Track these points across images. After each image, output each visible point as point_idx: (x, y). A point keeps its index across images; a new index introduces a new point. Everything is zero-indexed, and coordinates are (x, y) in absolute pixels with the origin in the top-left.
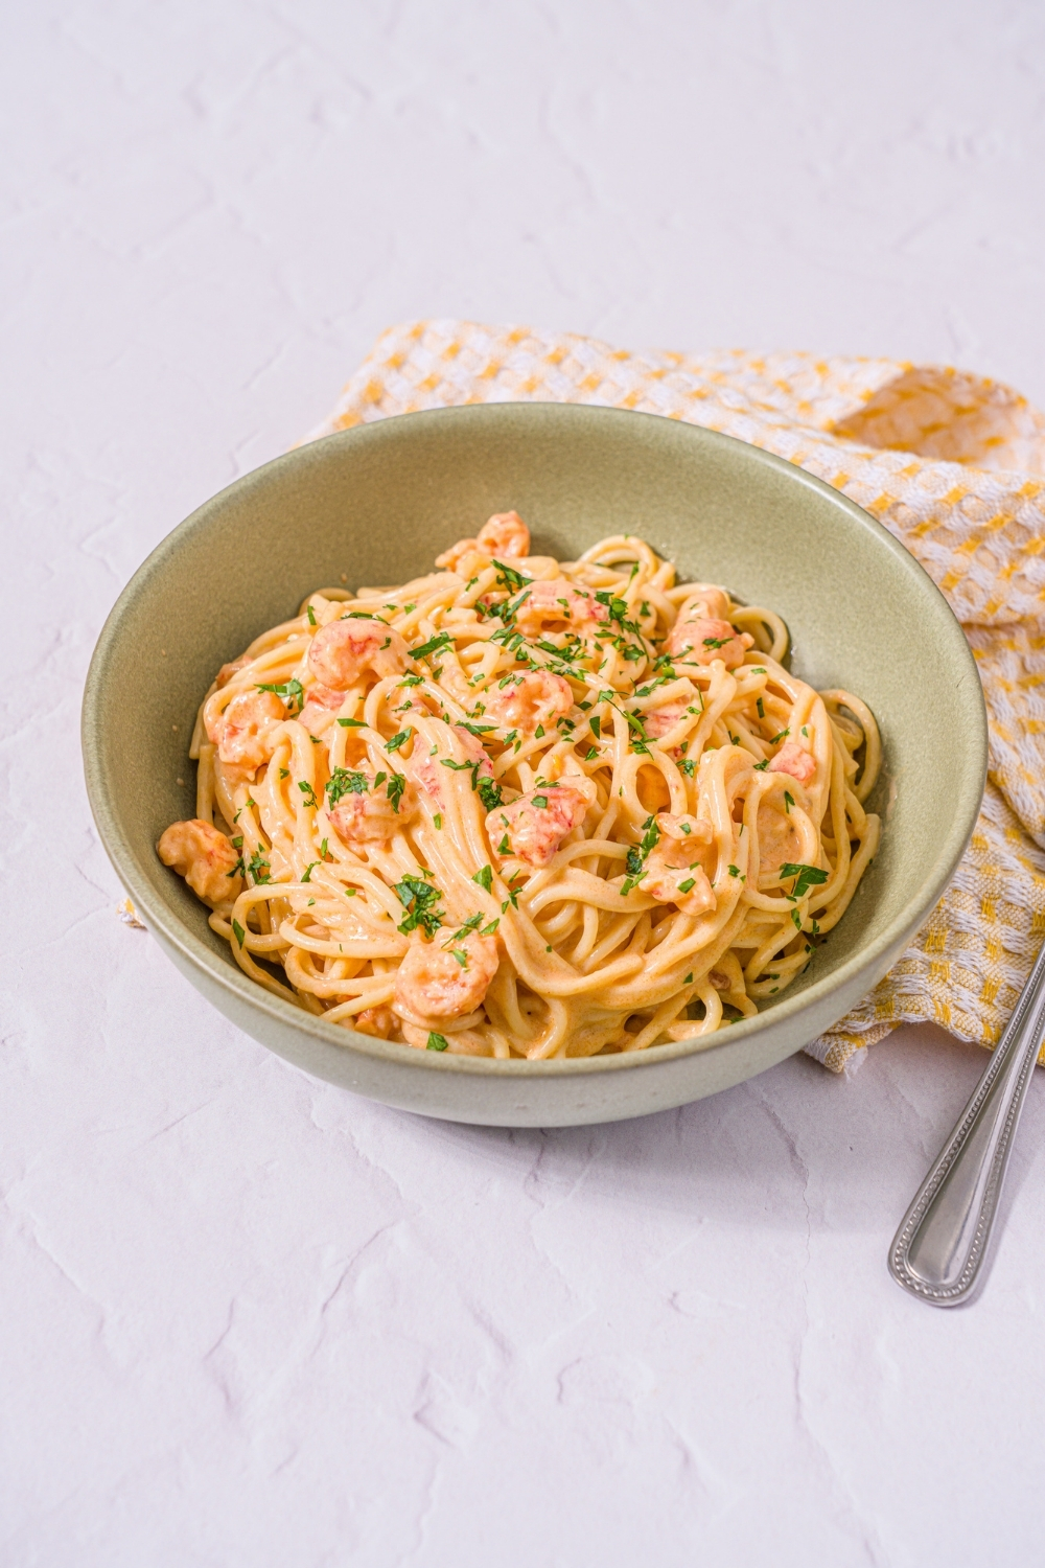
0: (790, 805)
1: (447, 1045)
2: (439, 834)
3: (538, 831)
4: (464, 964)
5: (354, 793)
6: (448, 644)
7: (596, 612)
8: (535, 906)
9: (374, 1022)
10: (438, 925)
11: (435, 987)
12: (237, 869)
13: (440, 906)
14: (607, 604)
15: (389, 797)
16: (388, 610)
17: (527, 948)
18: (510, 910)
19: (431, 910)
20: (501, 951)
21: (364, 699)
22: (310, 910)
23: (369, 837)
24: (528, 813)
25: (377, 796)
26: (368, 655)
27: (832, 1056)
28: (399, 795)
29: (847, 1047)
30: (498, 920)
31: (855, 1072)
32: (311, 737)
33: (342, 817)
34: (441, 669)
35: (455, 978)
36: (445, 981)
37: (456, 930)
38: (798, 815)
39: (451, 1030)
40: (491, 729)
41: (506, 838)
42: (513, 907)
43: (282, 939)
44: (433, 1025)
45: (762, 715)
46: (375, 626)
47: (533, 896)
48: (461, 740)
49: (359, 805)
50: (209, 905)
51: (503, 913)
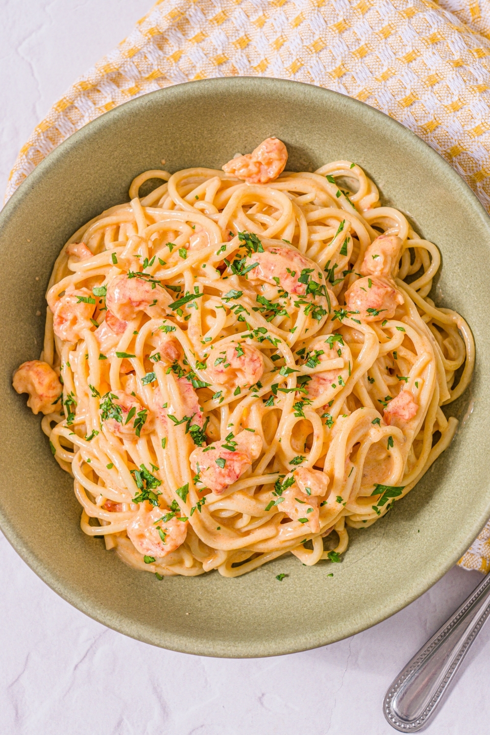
0: (390, 446)
1: (155, 561)
2: (164, 451)
4: (164, 540)
5: (114, 420)
7: (297, 289)
8: (213, 508)
10: (156, 503)
11: (147, 543)
12: (59, 399)
13: (160, 489)
14: (306, 284)
15: (134, 427)
18: (196, 514)
19: (154, 490)
21: (136, 334)
26: (142, 307)
28: (142, 425)
30: (188, 518)
32: (101, 355)
33: (108, 427)
34: (190, 315)
35: (158, 544)
36: (153, 543)
38: (395, 452)
40: (207, 385)
42: (199, 511)
45: (396, 358)
46: (147, 291)
47: (212, 503)
48: (184, 399)
51: (191, 515)
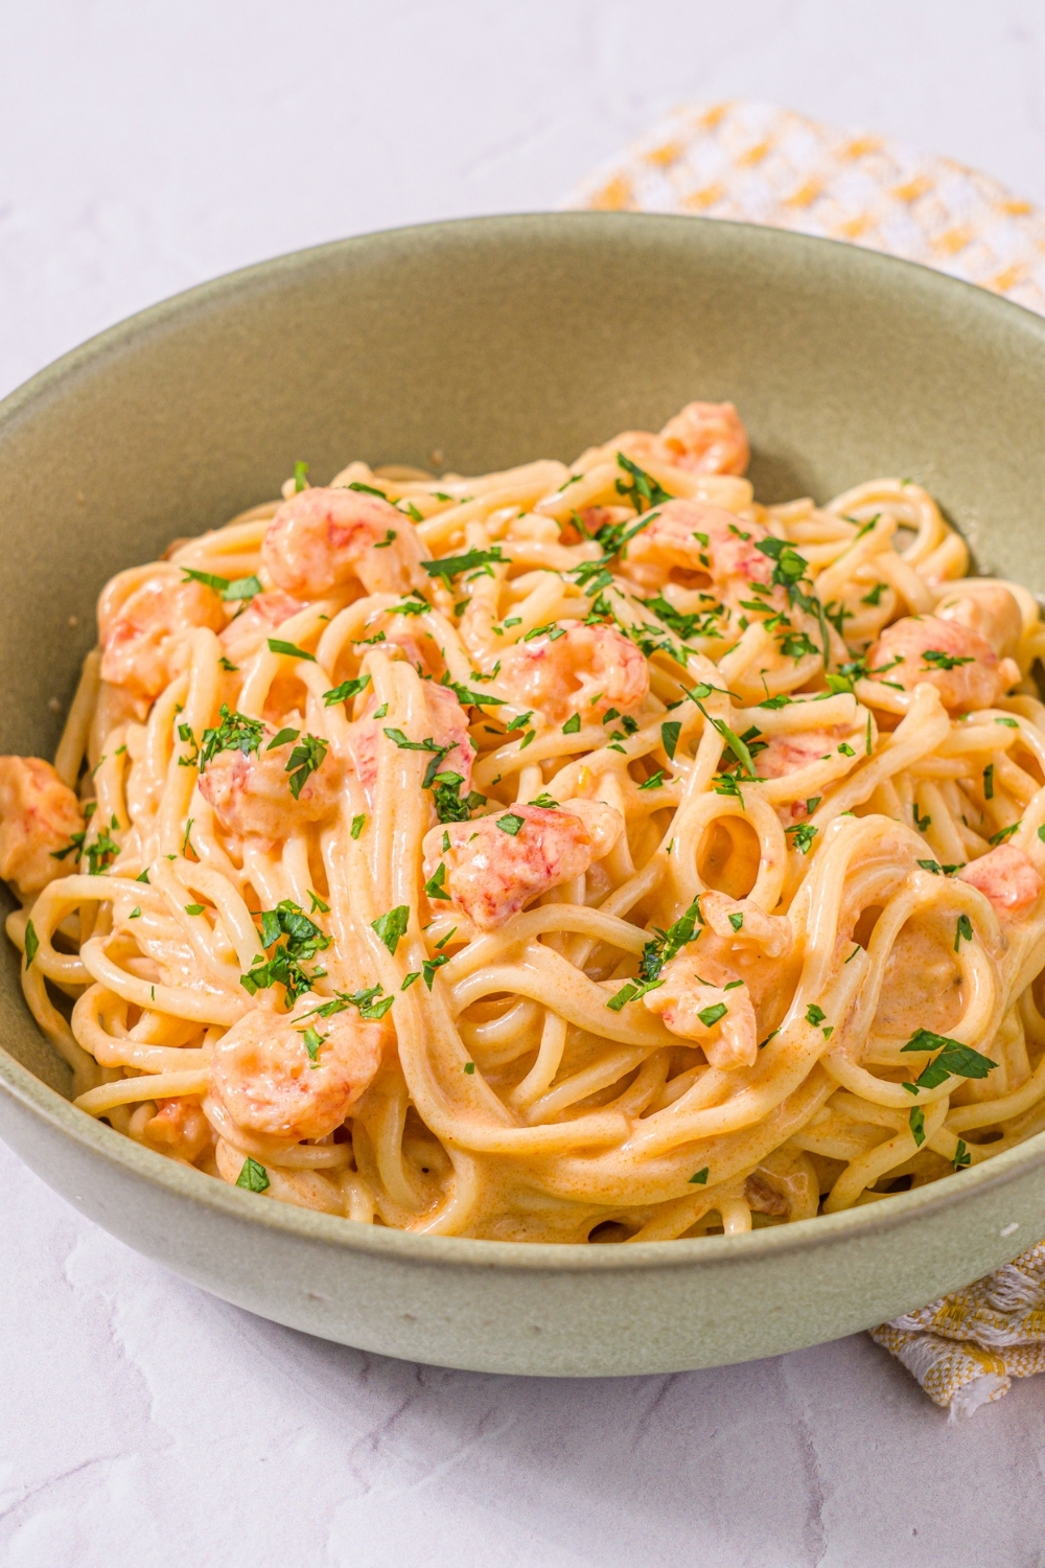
0: (962, 938)
1: (268, 1185)
2: (355, 845)
3: (490, 869)
4: (314, 1054)
5: (238, 752)
6: (494, 566)
7: (752, 566)
8: (466, 992)
9: (180, 1127)
10: (305, 987)
11: (264, 1084)
12: (70, 849)
13: (322, 963)
14: (776, 557)
15: (288, 770)
16: (435, 500)
17: (433, 1056)
18: (418, 988)
19: (300, 963)
20: (389, 1052)
21: (326, 619)
22: (131, 925)
23: (246, 828)
24: (485, 838)
25: (269, 764)
26: (353, 551)
27: (936, 1375)
28: (309, 770)
29: (966, 1364)
30: (392, 998)
31: (970, 1412)
32: (224, 660)
33: (215, 788)
34: (469, 600)
35: (295, 1074)
36: (281, 1077)
37: (325, 1001)
38: (974, 959)
39: (281, 1162)
40: (496, 702)
41: (442, 869)
42: (425, 984)
43: (83, 967)
44: (252, 1146)
45: (989, 796)
46: (375, 507)
47: (466, 975)
48: (433, 706)
49: (241, 772)
50: (19, 897)
51: (403, 989)
